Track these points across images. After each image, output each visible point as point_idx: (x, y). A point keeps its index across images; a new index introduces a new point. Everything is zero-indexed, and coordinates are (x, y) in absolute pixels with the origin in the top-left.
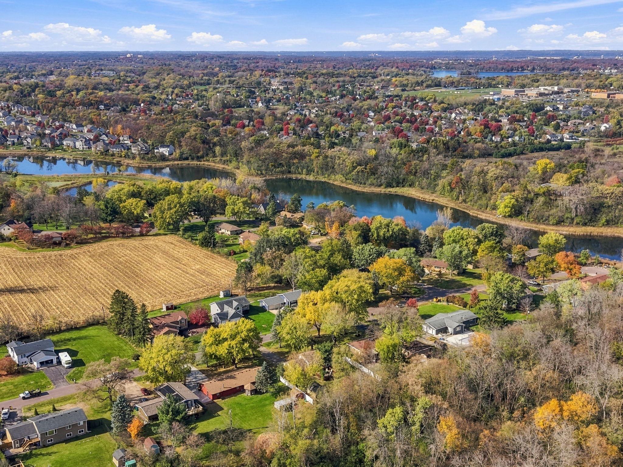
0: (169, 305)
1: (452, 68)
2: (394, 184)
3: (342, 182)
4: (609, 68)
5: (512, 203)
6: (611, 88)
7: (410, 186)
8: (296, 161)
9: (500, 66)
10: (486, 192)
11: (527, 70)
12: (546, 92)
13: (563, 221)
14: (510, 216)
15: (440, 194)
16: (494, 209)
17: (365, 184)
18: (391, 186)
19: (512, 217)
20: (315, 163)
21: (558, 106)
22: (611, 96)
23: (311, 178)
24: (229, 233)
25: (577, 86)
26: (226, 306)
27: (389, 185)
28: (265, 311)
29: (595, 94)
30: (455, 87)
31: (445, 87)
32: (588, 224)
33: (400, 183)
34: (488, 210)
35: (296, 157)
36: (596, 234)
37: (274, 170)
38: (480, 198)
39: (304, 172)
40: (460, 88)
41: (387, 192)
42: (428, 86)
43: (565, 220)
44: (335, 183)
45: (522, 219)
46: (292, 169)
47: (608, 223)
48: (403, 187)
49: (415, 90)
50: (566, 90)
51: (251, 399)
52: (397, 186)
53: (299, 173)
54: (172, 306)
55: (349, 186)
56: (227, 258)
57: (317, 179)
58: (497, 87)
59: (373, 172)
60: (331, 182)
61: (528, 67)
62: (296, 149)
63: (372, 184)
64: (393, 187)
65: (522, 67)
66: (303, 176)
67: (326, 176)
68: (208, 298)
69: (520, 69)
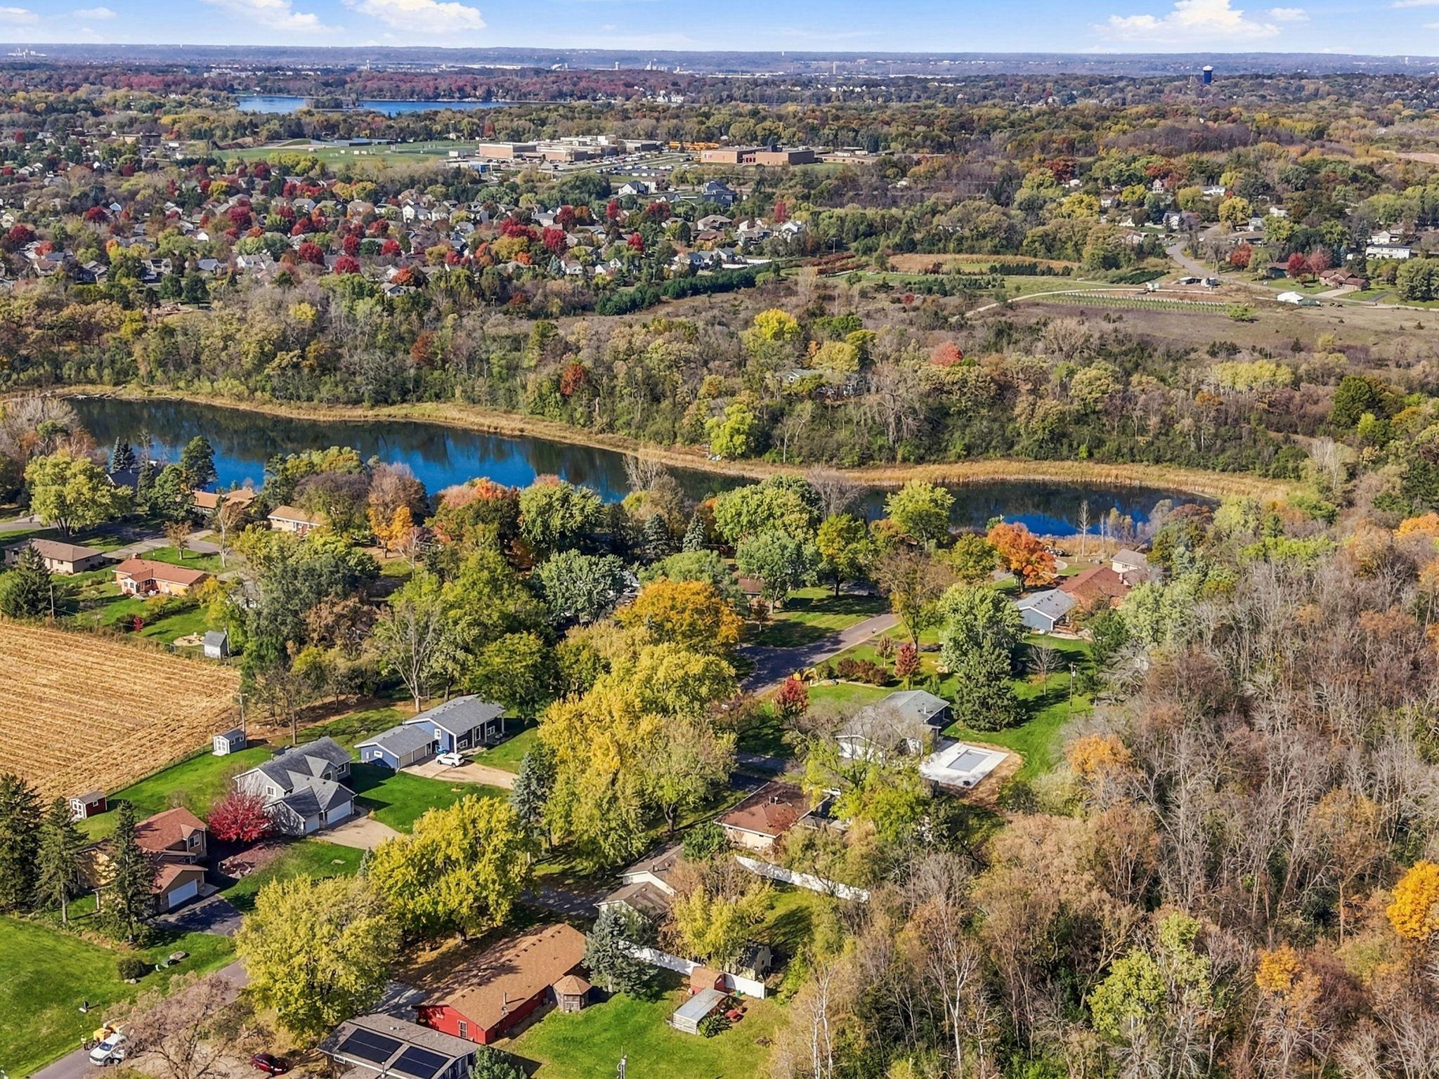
0: (94, 800)
1: (280, 91)
2: (394, 395)
3: (240, 398)
4: (662, 92)
5: (748, 421)
6: (724, 137)
7: (438, 397)
8: (70, 347)
9: (405, 87)
10: (656, 399)
11: (475, 96)
12: (590, 150)
13: (871, 457)
14: (744, 456)
15: (532, 413)
16: (693, 441)
17: (310, 399)
18: (386, 401)
19: (748, 458)
20: (137, 350)
21: (647, 184)
22: (745, 156)
23: (132, 392)
24: (69, 567)
25: (646, 134)
26: (294, 777)
27: (381, 399)
28: (391, 773)
29: (709, 153)
30: (342, 138)
31: (318, 138)
32: (927, 458)
33: (408, 391)
34: (678, 445)
35: (71, 337)
36: (956, 480)
37: (14, 376)
38: (647, 417)
39: (106, 378)
40: (355, 141)
41: (384, 419)
42: (274, 137)
43: (876, 455)
44: (218, 402)
45: (774, 461)
46: (68, 370)
47: (969, 452)
48: (419, 400)
49: (241, 146)
50: (630, 145)
51: (588, 1020)
52: (404, 401)
53: (93, 382)
54: (101, 801)
55: (267, 409)
56: (127, 641)
57: (154, 396)
58: (447, 139)
59: (328, 364)
60: (201, 400)
61: (475, 89)
62: (66, 312)
63: (334, 401)
64: (394, 403)
65: (460, 89)
66: (107, 390)
67: (182, 384)
68: (183, 763)
69: (457, 95)
